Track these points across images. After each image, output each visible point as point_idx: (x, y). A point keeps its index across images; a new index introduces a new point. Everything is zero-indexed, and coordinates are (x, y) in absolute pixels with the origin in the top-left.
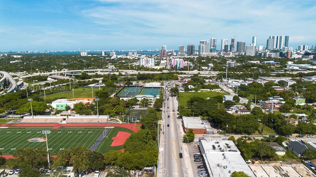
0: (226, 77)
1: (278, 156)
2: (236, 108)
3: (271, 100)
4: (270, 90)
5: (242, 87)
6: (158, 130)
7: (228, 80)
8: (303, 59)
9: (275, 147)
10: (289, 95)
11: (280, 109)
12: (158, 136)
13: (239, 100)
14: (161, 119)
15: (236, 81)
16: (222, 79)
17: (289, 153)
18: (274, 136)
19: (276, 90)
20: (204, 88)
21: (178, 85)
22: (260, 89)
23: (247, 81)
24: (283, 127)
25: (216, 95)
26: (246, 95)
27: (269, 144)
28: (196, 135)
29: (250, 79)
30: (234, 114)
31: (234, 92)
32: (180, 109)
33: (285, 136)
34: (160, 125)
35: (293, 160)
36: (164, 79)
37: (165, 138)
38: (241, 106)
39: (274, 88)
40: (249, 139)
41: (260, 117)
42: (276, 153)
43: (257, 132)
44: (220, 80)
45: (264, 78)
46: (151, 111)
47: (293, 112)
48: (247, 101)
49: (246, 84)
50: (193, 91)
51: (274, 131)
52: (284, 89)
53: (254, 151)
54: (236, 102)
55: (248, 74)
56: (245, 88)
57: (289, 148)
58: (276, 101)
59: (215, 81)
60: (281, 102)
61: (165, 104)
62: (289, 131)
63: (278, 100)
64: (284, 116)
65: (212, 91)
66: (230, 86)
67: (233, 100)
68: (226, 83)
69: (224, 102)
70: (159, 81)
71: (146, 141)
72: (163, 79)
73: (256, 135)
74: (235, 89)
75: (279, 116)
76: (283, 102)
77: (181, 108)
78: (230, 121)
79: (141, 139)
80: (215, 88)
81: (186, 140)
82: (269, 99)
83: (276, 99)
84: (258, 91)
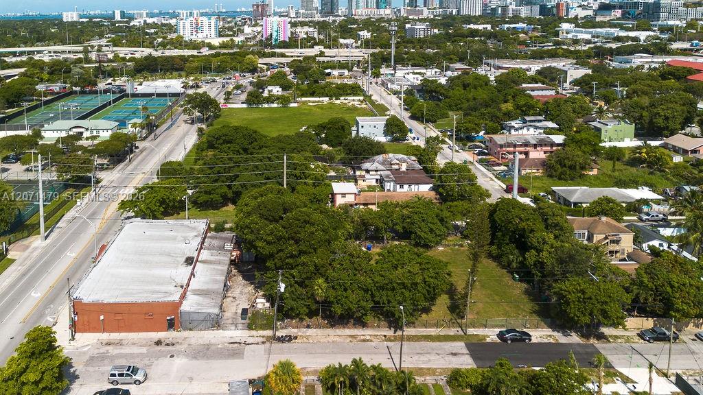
0: (390, 62)
3: (516, 129)
4: (513, 97)
5: (428, 90)
7: (395, 69)
15: (417, 73)
19: (530, 96)
22: (482, 94)
23: (448, 72)
29: (459, 65)
39: (524, 90)
44: (373, 70)
45: (497, 62)
49: (444, 80)
52: (557, 93)
55: (455, 53)
56: (435, 92)
58: (530, 134)
59: (359, 75)
60: (551, 136)
63: (540, 128)
68: (388, 78)
82: (508, 128)
83: (530, 126)
84: (474, 99)
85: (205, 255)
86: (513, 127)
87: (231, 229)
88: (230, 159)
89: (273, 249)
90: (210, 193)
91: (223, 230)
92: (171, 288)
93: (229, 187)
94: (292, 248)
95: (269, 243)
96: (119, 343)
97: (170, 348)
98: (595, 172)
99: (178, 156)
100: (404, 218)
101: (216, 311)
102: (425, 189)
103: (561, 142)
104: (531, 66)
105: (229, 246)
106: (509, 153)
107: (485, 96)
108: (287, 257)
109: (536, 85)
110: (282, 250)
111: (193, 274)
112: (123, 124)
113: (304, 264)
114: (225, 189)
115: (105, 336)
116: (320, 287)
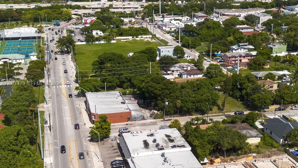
0: (159, 12)
1: (250, 145)
2: (179, 69)
3: (235, 50)
4: (233, 33)
5: (188, 30)
6: (40, 125)
7: (163, 17)
9: (244, 132)
10: (262, 40)
11: (249, 65)
12: (41, 135)
13: (183, 53)
14: (44, 100)
16: (152, 16)
17: (266, 139)
18: (241, 113)
19: (242, 33)
20: (121, 35)
21: (72, 32)
22: (217, 32)
23: (195, 19)
24: (255, 96)
25: (143, 48)
26: (194, 45)
27: (235, 127)
28: (113, 126)
29: (200, 14)
30: (176, 80)
31: (174, 40)
32: (80, 77)
33: (259, 111)
34: (43, 113)
35: (273, 149)
36: (44, 20)
37: (55, 137)
38: (187, 64)
39: (238, 29)
40: (204, 122)
41: (219, 82)
42: (247, 141)
43: (215, 108)
44: (150, 18)
45: (222, 11)
46: (23, 88)
47: (269, 69)
48: (197, 54)
49: (194, 24)
50: (102, 42)
51: (242, 104)
52: (255, 30)
53: (213, 143)
54: (180, 57)
55: (197, 6)
56: (192, 31)
57: (265, 130)
58: (242, 52)
59: (141, 21)
60: (251, 52)
61: (49, 70)
62: (265, 102)
63: (246, 49)
64: (257, 77)
65: (137, 39)
66: (168, 29)
67: (174, 54)
68: (160, 23)
69: (158, 58)
70: (33, 25)
71: (16, 148)
72: (41, 20)
73: (214, 115)
74: (176, 34)
75: (248, 78)
76: (254, 53)
77: (82, 77)
78: (171, 93)
79: (5, 147)
80: (142, 34)
81: (95, 137)
82: (231, 50)
83: (242, 48)
84: (213, 35)
86: (234, 49)
104: (241, 14)
107: (219, 33)
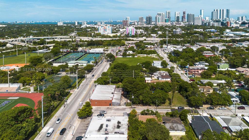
0: (166, 43)
5: (175, 53)
7: (167, 46)
8: (240, 28)
15: (174, 47)
16: (163, 45)
23: (184, 47)
31: (168, 57)
45: (199, 44)
63: (204, 65)
66: (167, 52)
68: (165, 48)
83: (201, 64)
85: (116, 92)
86: (197, 64)
87: (121, 88)
88: (120, 71)
89: (131, 90)
90: (115, 79)
91: (119, 88)
92: (110, 98)
93: (120, 78)
94: (135, 89)
95: (130, 88)
96: (100, 108)
97: (111, 109)
98: (214, 76)
99: (105, 71)
100: (161, 85)
101: (119, 102)
102: (169, 80)
103: (207, 69)
105: (121, 91)
106: (193, 71)
108: (134, 92)
109: (208, 52)
110: (133, 90)
111: (114, 96)
112: (89, 62)
113: (137, 93)
114: (119, 79)
115: (97, 107)
116: (141, 97)
